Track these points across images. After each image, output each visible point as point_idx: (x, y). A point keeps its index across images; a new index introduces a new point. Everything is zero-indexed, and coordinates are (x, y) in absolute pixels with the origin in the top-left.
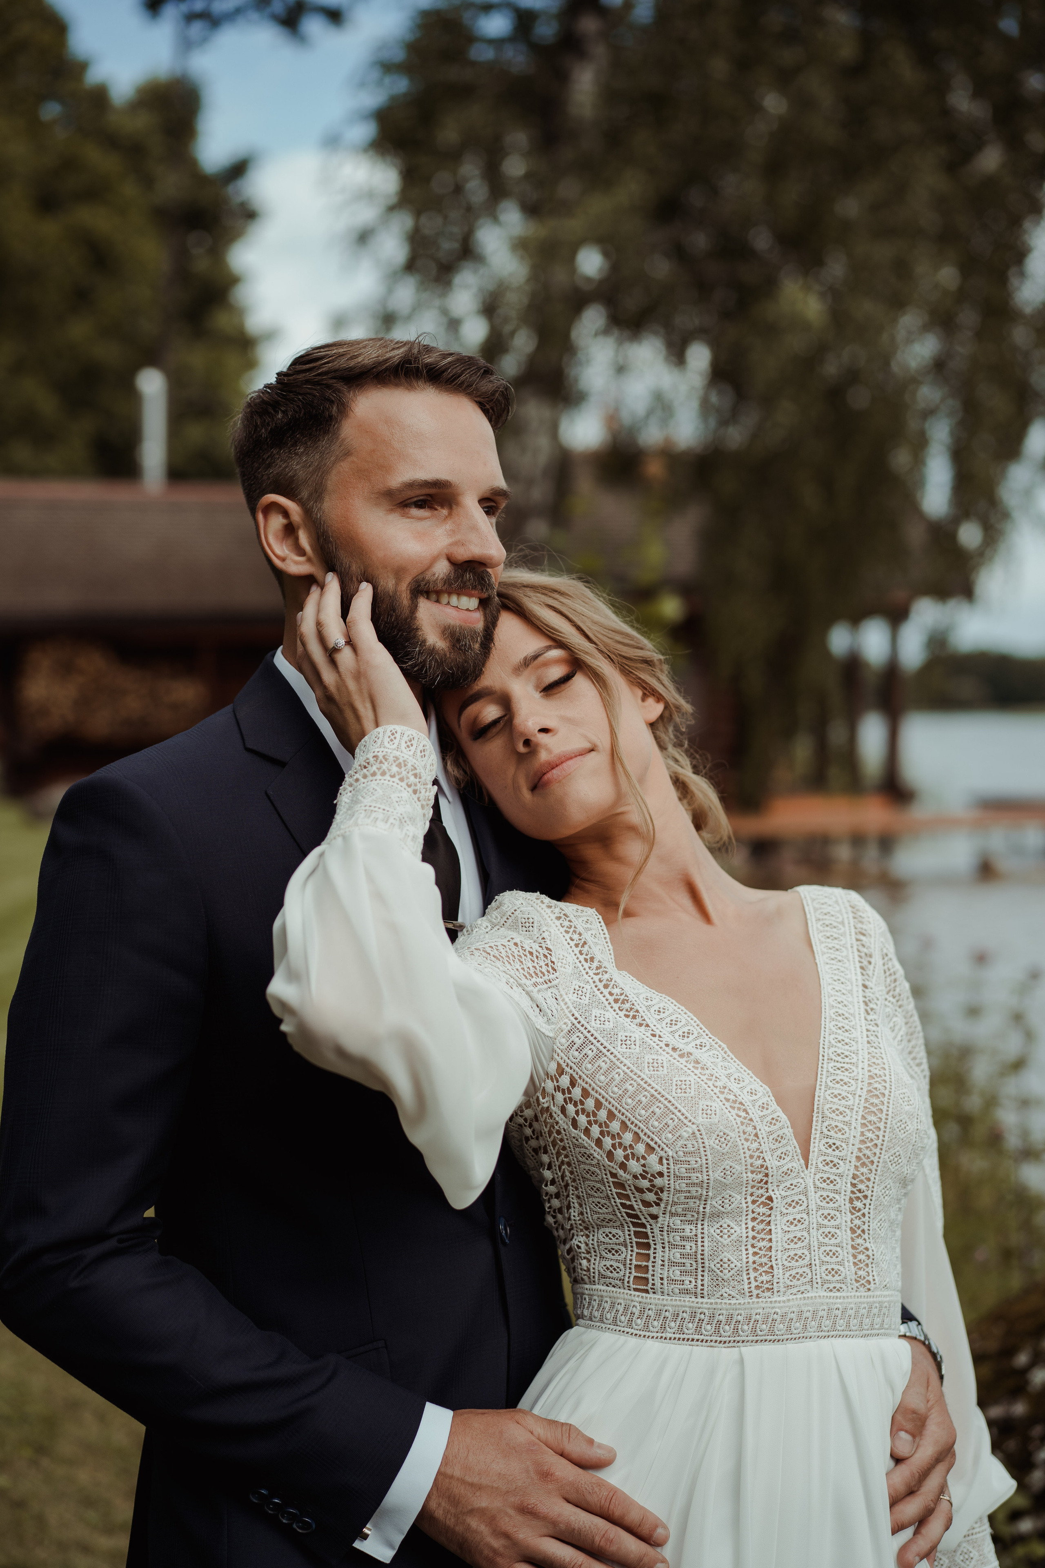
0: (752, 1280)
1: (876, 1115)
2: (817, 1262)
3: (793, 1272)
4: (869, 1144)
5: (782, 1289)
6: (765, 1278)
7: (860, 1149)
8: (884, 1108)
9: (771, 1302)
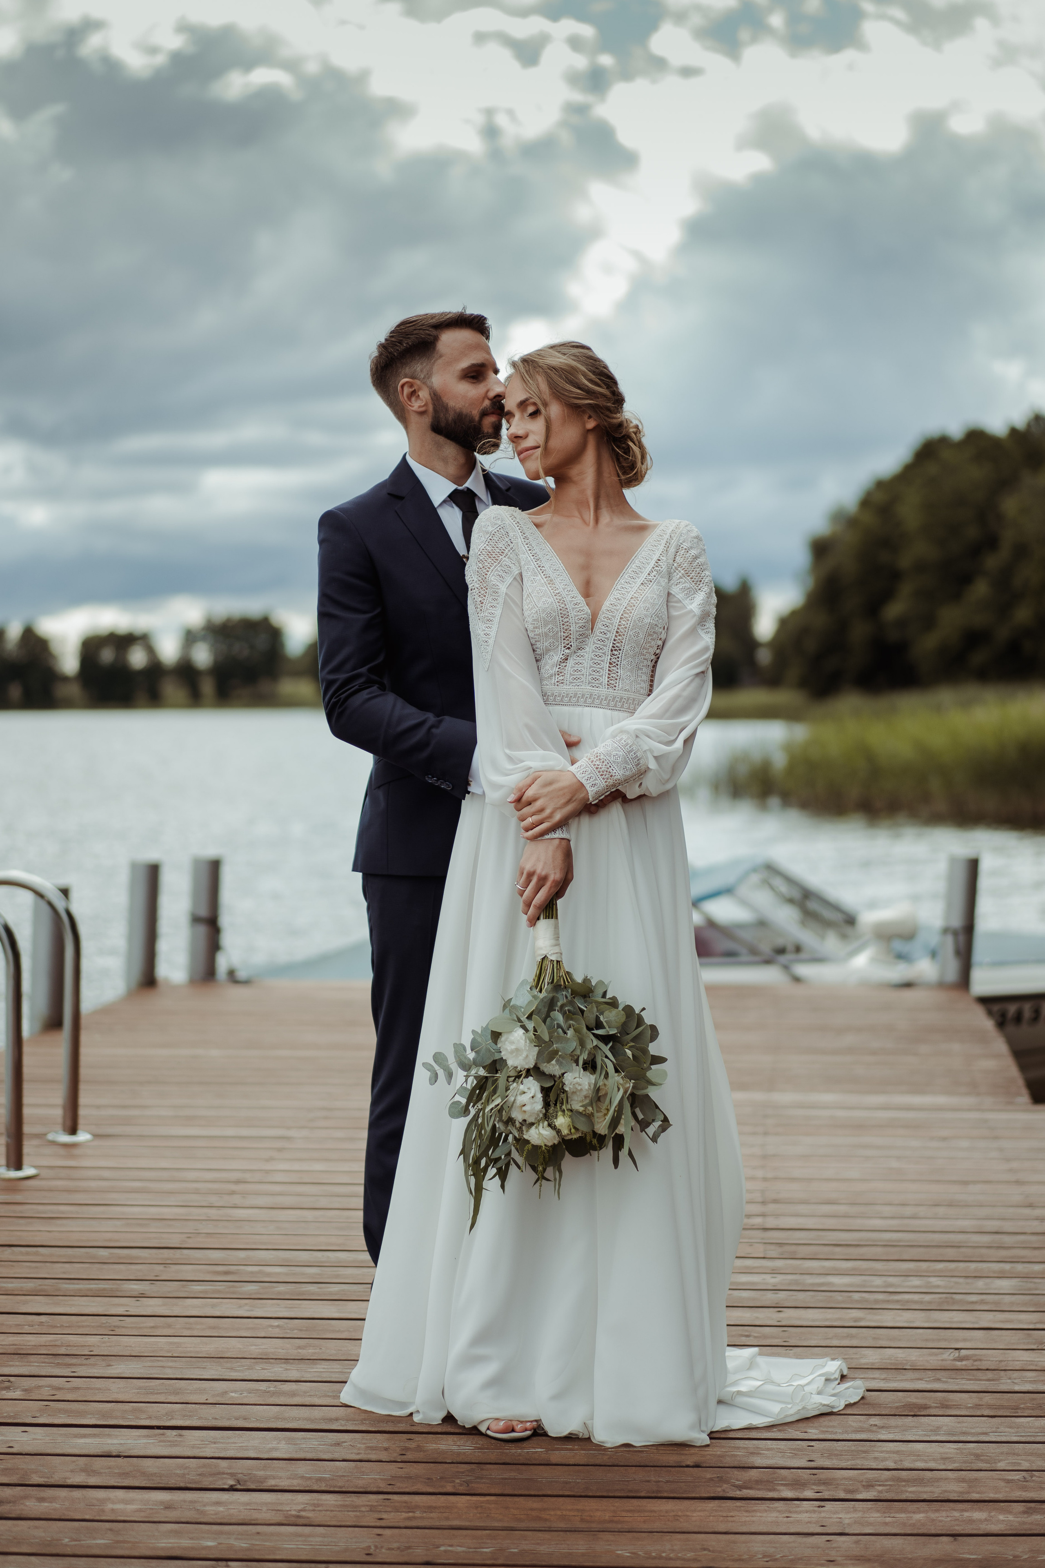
0: (556, 678)
2: (587, 674)
3: (575, 677)
4: (623, 626)
5: (568, 683)
6: (561, 678)
9: (563, 688)
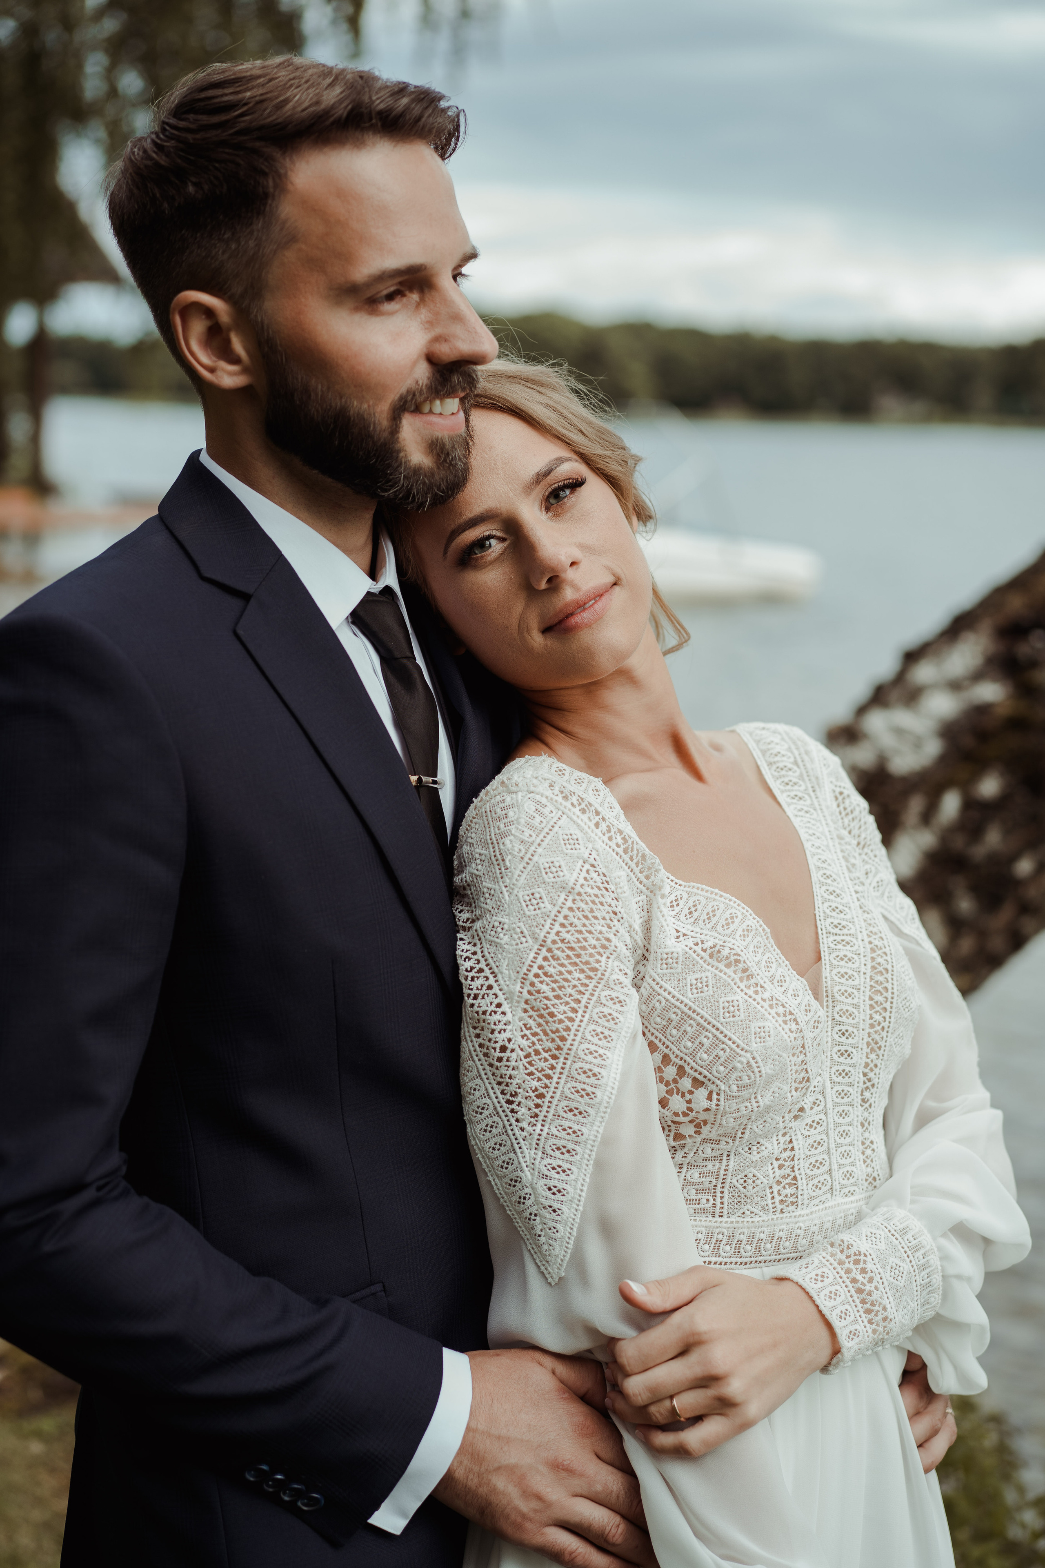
0: (775, 1194)
1: (882, 994)
2: (836, 1166)
3: (816, 1181)
7: (869, 1035)
8: (889, 986)
9: (795, 1217)
